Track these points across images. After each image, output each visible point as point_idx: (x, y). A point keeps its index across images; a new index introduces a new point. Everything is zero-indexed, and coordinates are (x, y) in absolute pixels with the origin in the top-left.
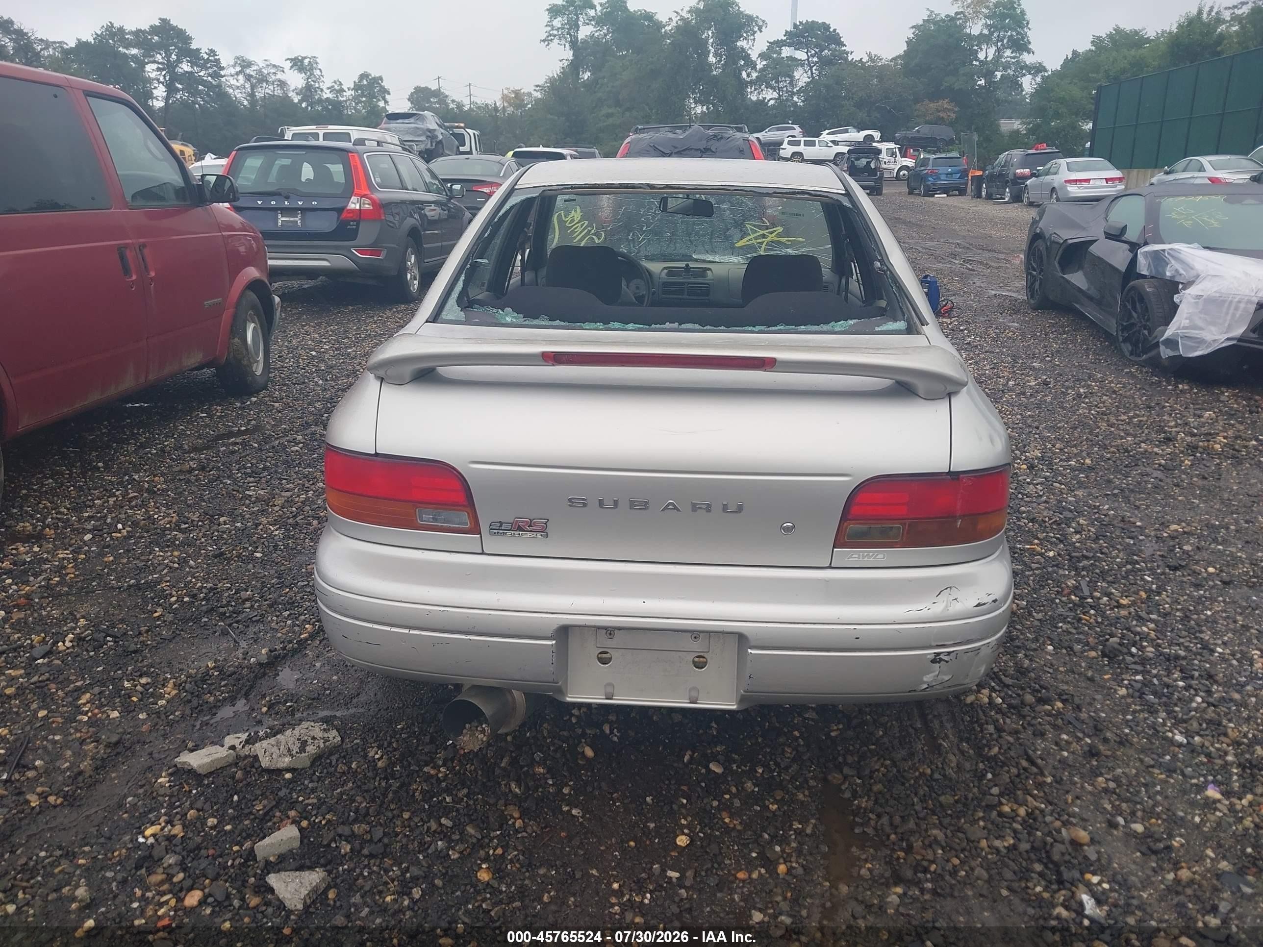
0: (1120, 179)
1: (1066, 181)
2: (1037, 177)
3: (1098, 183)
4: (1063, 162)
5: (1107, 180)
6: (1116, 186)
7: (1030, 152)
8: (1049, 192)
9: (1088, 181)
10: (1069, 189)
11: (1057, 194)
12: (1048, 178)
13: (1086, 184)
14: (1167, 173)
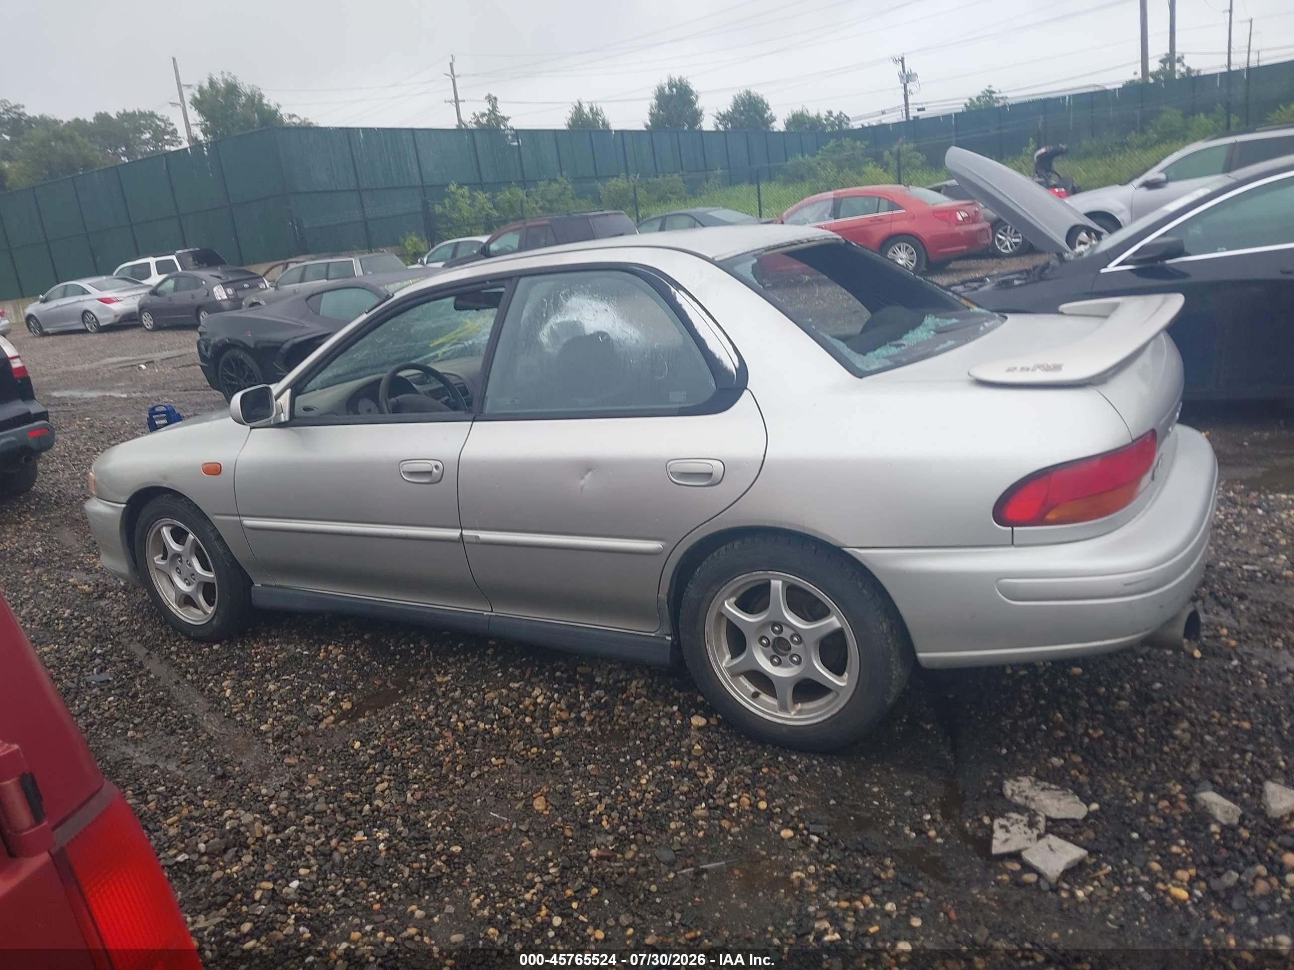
14: (44, 301)
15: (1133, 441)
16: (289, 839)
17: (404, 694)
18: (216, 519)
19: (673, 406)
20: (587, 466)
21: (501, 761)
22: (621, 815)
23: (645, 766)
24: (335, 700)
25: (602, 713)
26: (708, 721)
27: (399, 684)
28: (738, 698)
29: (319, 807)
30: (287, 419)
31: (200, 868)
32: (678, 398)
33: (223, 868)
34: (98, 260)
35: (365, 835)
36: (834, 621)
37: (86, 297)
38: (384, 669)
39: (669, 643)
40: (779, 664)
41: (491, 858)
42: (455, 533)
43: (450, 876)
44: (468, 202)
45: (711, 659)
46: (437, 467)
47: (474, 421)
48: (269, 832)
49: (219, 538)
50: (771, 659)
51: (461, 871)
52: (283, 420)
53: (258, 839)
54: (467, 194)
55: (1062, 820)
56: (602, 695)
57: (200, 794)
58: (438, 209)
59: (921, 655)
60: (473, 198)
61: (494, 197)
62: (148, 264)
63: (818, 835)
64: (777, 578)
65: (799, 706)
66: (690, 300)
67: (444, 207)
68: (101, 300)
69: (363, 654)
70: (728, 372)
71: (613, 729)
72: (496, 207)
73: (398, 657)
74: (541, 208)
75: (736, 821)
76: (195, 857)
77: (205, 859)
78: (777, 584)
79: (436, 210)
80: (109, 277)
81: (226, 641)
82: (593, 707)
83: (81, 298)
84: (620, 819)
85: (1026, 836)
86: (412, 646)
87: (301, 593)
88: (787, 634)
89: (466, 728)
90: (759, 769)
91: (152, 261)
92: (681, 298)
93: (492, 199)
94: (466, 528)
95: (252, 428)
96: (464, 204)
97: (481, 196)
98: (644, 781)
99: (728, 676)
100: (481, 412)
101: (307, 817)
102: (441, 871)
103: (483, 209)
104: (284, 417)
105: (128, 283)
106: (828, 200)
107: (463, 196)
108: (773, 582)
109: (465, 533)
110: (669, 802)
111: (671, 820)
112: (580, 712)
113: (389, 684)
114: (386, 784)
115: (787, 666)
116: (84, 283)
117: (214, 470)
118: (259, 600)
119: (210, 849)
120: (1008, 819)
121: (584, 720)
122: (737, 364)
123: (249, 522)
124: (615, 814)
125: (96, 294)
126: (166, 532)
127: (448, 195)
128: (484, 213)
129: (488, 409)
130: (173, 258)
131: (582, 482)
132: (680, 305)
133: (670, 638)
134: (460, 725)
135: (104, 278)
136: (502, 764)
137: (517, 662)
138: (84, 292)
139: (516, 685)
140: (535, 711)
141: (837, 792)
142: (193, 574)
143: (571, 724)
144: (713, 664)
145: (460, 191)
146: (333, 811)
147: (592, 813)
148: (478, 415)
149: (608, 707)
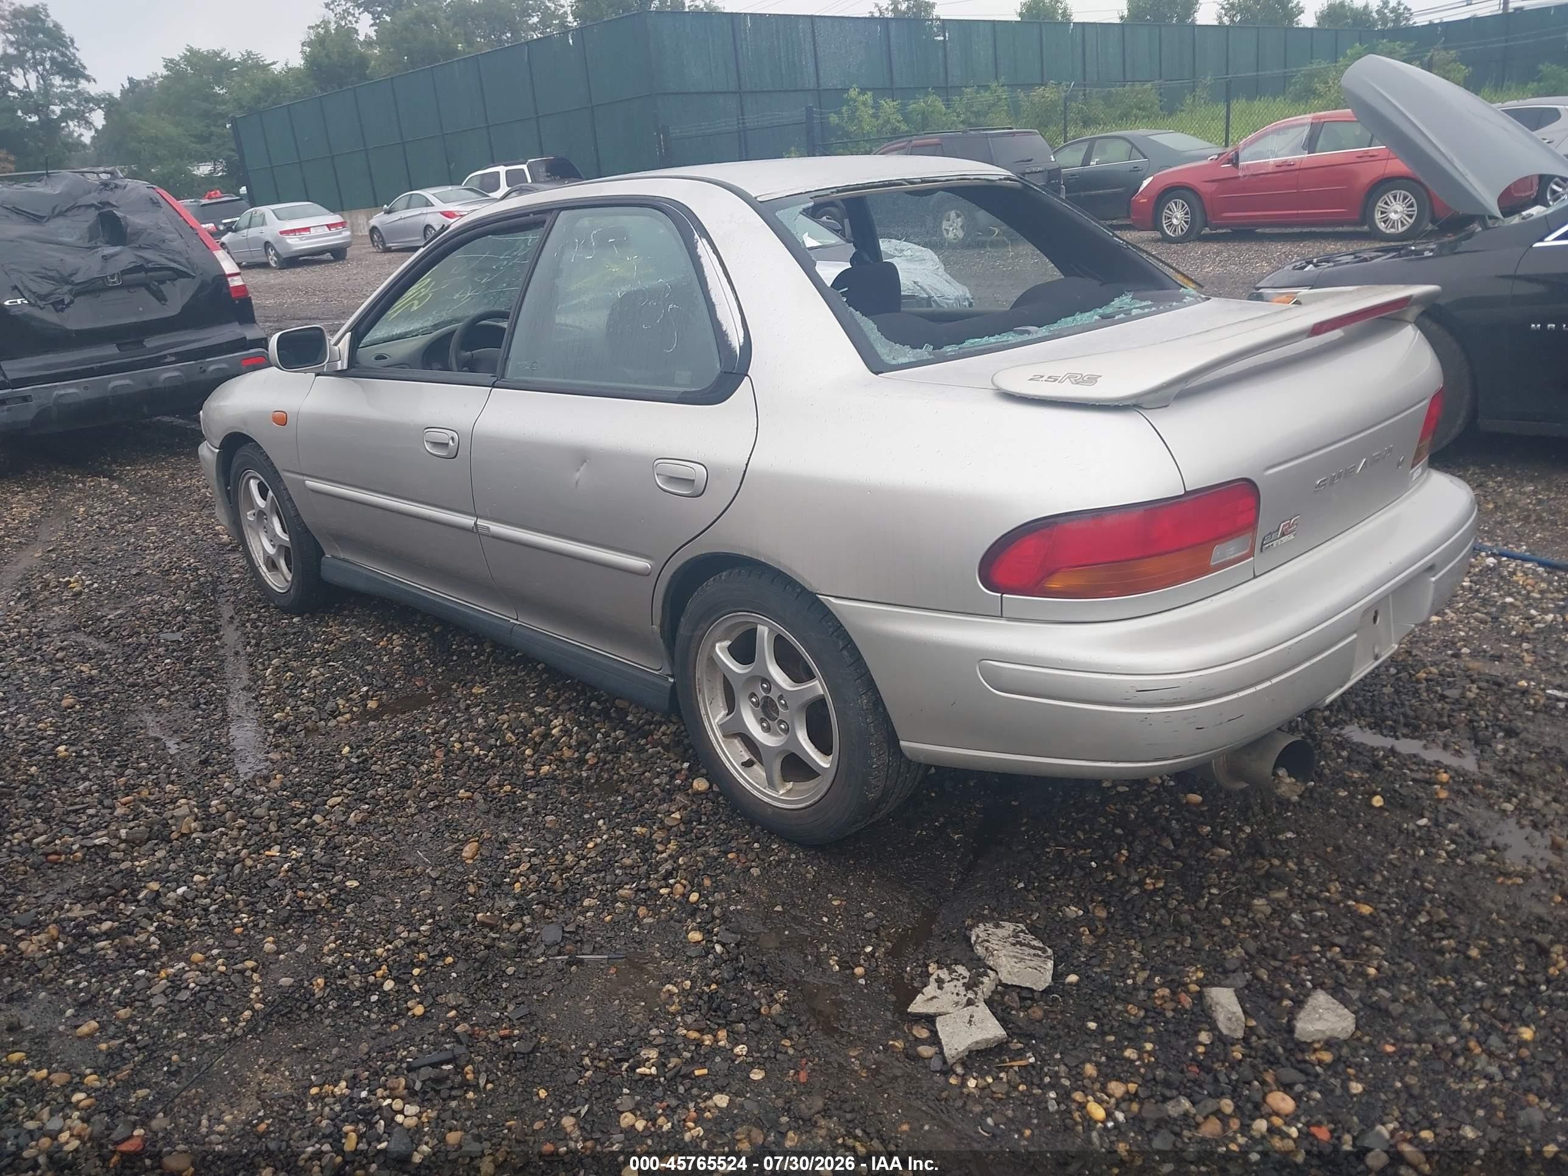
0: (342, 224)
1: (282, 233)
2: (235, 231)
3: (320, 231)
4: (267, 210)
5: (329, 226)
6: (340, 233)
7: (204, 201)
8: (261, 248)
9: (307, 229)
10: (289, 241)
11: (273, 248)
12: (253, 232)
13: (306, 234)
14: (389, 212)
15: (1187, 493)
16: (209, 841)
17: (437, 701)
18: (285, 475)
19: (677, 389)
20: (582, 456)
21: (469, 794)
22: (541, 879)
23: (604, 828)
24: (365, 697)
25: (609, 758)
26: (711, 787)
27: (438, 690)
28: (728, 765)
29: (258, 811)
30: (345, 367)
31: (113, 855)
32: (684, 382)
33: (133, 859)
34: (452, 167)
35: (281, 851)
36: (817, 687)
37: (430, 209)
38: (434, 670)
39: (669, 686)
40: (767, 730)
41: (379, 900)
42: (468, 521)
43: (328, 913)
44: (871, 112)
45: (703, 712)
46: (453, 439)
47: (493, 386)
48: (195, 830)
49: (290, 499)
50: (761, 721)
51: (341, 908)
52: (339, 368)
53: (183, 835)
54: (870, 102)
55: (1012, 986)
56: (621, 736)
57: (173, 777)
58: (834, 119)
59: (902, 743)
60: (877, 106)
61: (904, 105)
62: (498, 173)
63: (723, 945)
64: (765, 623)
65: (790, 785)
66: (710, 251)
67: (842, 118)
68: (443, 213)
69: (421, 650)
70: (733, 351)
71: (611, 778)
72: (906, 119)
73: (455, 658)
74: (962, 122)
75: (655, 911)
76: (114, 842)
77: (123, 846)
78: (763, 631)
79: (831, 119)
80: (456, 187)
81: (307, 615)
82: (605, 749)
83: (425, 210)
84: (538, 883)
85: (956, 998)
86: (475, 647)
87: (365, 572)
88: (774, 695)
89: (462, 750)
90: (726, 853)
91: (502, 170)
92: (703, 247)
93: (902, 109)
94: (481, 517)
95: (318, 375)
96: (866, 113)
97: (889, 105)
98: (591, 845)
99: (719, 735)
100: (503, 376)
101: (240, 821)
102: (320, 906)
103: (888, 121)
104: (342, 365)
105: (474, 195)
106: (1303, 125)
107: (864, 103)
108: (760, 627)
109: (480, 522)
110: (602, 874)
111: (589, 895)
112: (586, 752)
113: (429, 688)
114: (339, 799)
115: (776, 734)
116: (428, 193)
117: (281, 419)
118: (327, 574)
119: (131, 837)
120: (951, 971)
121: (586, 761)
122: (742, 340)
123: (311, 483)
124: (534, 878)
125: (441, 207)
126: (253, 485)
127: (847, 102)
128: (889, 126)
129: (509, 374)
130: (524, 167)
131: (578, 475)
132: (700, 257)
133: (672, 680)
134: (457, 745)
135: (450, 188)
136: (468, 798)
137: (559, 684)
138: (428, 204)
139: (541, 710)
140: (541, 743)
141: (792, 897)
142: (276, 535)
143: (569, 765)
144: (705, 718)
145: (862, 98)
146: (271, 819)
147: (512, 871)
148: (499, 379)
149: (617, 751)
